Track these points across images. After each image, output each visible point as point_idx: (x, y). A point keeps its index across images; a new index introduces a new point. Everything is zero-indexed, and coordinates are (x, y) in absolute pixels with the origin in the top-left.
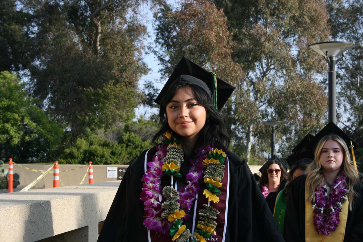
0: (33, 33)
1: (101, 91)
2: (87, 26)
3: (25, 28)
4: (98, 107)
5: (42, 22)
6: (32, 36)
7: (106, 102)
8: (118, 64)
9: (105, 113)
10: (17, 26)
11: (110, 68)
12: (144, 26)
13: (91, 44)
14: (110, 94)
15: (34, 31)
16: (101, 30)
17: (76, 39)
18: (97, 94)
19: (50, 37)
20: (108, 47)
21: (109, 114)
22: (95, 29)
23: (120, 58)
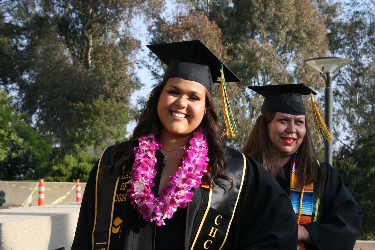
0: (22, 46)
1: (90, 107)
2: (78, 39)
3: (14, 41)
4: (88, 123)
5: (32, 34)
6: (21, 49)
7: (96, 117)
8: (110, 79)
9: (95, 129)
10: (6, 38)
11: (101, 82)
12: (137, 41)
13: (82, 58)
14: (100, 109)
15: (24, 43)
16: (93, 43)
17: (67, 52)
18: (86, 110)
19: (40, 50)
20: (100, 61)
21: (99, 130)
22: (86, 43)
23: (112, 72)
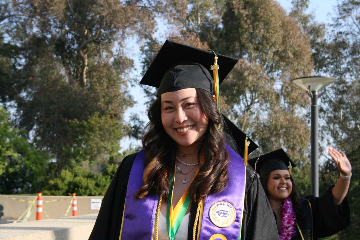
0: (20, 65)
1: (85, 123)
2: (73, 58)
3: (13, 61)
4: (84, 139)
5: (30, 54)
6: (19, 68)
7: (91, 133)
8: (104, 97)
9: (90, 144)
10: (5, 58)
11: (96, 100)
12: (130, 60)
14: (94, 126)
15: (22, 63)
16: (88, 62)
17: (63, 71)
18: (82, 126)
19: (37, 69)
20: (95, 80)
21: (94, 146)
22: (81, 62)
23: (107, 90)
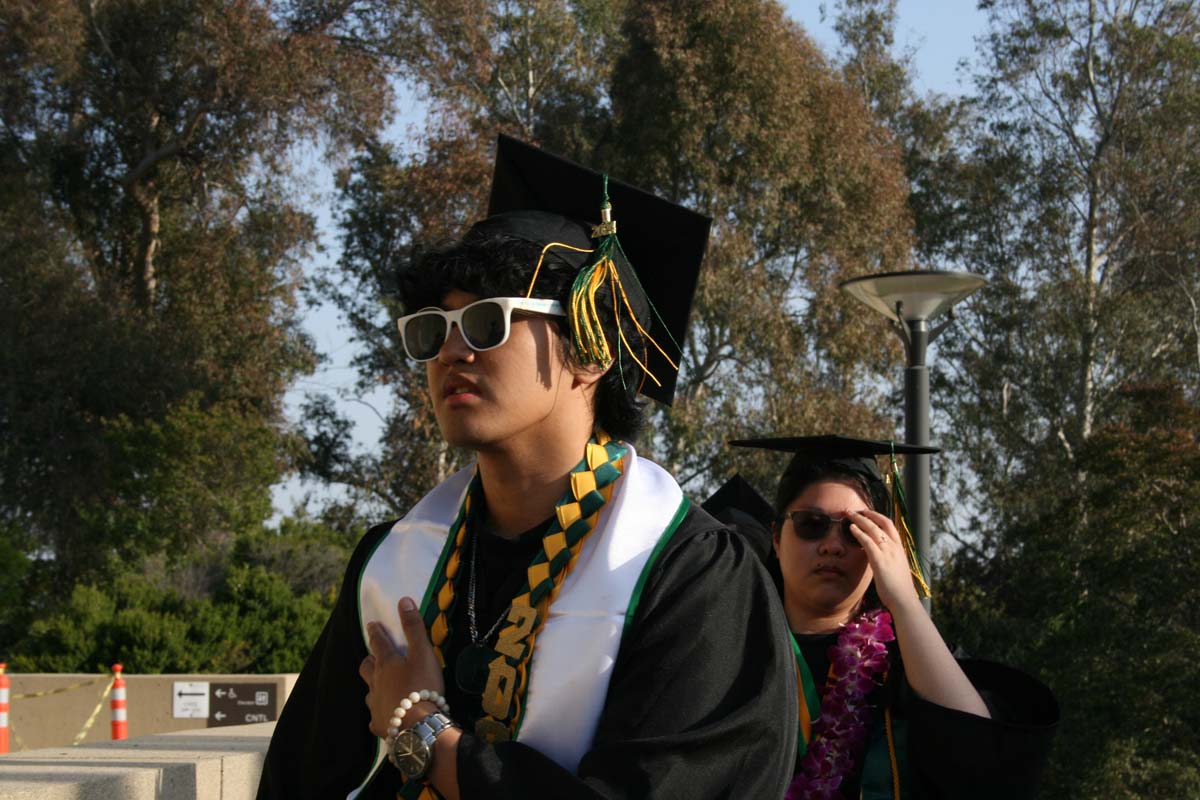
1: (156, 428)
2: (112, 210)
4: (148, 479)
7: (175, 463)
8: (216, 339)
9: (171, 500)
11: (190, 350)
12: (303, 217)
13: (125, 272)
14: (186, 437)
16: (161, 224)
17: (76, 255)
18: (146, 438)
20: (184, 282)
21: (185, 503)
22: (139, 223)
23: (225, 318)
